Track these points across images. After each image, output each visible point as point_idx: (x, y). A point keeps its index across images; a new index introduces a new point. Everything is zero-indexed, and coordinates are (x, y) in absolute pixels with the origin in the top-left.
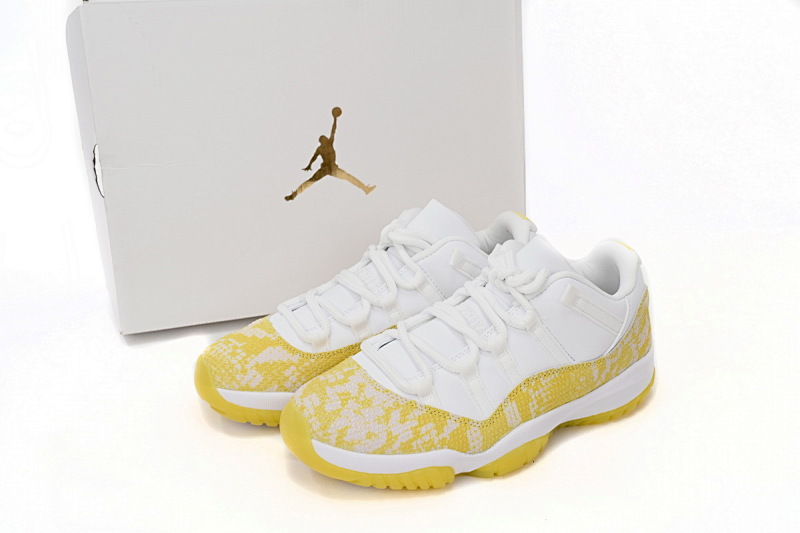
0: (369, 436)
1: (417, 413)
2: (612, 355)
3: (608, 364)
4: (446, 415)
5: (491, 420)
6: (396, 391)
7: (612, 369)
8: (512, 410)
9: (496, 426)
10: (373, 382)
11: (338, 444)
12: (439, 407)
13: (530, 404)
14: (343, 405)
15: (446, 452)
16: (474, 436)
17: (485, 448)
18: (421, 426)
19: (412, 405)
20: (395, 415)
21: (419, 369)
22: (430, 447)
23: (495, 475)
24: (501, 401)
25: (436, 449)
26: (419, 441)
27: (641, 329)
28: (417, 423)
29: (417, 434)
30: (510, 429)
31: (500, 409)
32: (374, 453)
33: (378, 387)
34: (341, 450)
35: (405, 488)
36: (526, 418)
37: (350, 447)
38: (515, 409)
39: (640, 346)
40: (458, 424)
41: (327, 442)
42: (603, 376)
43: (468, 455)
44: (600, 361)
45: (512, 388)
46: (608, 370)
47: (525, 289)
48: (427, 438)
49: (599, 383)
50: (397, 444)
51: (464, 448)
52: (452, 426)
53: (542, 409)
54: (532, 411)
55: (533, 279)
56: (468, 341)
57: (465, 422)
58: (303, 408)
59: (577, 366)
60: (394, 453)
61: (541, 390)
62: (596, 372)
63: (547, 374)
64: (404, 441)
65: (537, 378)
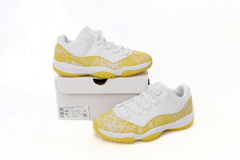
0: (113, 128)
1: (126, 123)
2: (180, 112)
3: (179, 115)
4: (133, 124)
5: (145, 127)
6: (121, 117)
7: (180, 116)
8: (151, 125)
9: (146, 128)
10: (115, 115)
11: (105, 129)
12: (131, 122)
13: (156, 123)
14: (107, 120)
15: (132, 133)
16: (140, 130)
17: (143, 134)
18: (126, 126)
19: (125, 121)
20: (120, 123)
21: (127, 112)
22: (128, 132)
23: (146, 141)
24: (148, 122)
25: (130, 133)
26: (126, 130)
27: (189, 107)
28: (125, 126)
29: (125, 129)
30: (150, 129)
31: (148, 124)
32: (114, 132)
33: (116, 116)
34: (105, 131)
35: (121, 142)
36: (155, 127)
37: (108, 130)
38: (152, 125)
39: (188, 111)
40: (136, 127)
41: (102, 129)
42: (177, 118)
43: (138, 135)
44: (176, 114)
45: (151, 119)
46: (179, 116)
47: (156, 94)
48: (127, 130)
49: (176, 120)
50: (120, 131)
51: (137, 133)
52: (134, 127)
53: (159, 125)
54: (156, 125)
55: (158, 91)
56: (141, 106)
57: (138, 126)
58: (98, 120)
59: (170, 115)
60: (119, 133)
61: (159, 120)
62: (175, 117)
63: (161, 116)
64: (122, 130)
65: (158, 117)
